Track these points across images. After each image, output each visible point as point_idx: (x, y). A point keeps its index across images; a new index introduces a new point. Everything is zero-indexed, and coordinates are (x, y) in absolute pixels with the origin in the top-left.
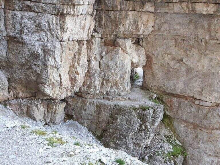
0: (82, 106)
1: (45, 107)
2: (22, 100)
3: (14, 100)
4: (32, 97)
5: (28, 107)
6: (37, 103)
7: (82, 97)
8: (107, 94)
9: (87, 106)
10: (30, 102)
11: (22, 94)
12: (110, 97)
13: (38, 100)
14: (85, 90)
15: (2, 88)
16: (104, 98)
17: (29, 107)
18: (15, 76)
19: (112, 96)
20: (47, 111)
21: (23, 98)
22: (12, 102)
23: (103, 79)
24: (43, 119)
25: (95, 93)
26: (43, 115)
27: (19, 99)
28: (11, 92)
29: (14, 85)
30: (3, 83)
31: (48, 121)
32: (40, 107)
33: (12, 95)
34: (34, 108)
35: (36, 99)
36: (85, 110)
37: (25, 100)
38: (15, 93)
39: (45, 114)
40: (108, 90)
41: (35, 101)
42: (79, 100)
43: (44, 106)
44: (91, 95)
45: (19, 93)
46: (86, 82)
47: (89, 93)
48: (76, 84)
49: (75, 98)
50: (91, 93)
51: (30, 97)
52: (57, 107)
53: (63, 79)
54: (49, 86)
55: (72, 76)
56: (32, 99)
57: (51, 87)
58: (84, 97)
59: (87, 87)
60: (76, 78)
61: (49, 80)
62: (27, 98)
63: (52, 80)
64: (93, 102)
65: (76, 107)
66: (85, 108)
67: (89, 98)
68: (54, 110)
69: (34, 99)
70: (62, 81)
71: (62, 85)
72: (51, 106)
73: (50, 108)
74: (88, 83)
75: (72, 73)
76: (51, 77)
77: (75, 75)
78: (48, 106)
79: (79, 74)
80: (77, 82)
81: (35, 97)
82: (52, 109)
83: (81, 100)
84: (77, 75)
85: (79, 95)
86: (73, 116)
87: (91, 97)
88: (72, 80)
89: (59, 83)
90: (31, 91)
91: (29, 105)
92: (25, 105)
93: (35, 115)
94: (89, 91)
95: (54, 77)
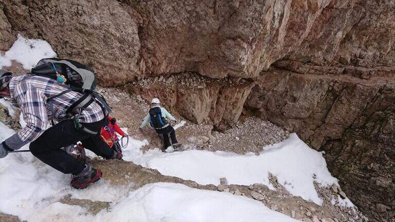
0: (289, 90)
1: (214, 96)
2: (164, 80)
3: (149, 80)
4: (185, 72)
5: (179, 96)
6: (199, 87)
7: (294, 72)
8: (355, 62)
9: (304, 90)
10: (183, 83)
11: (167, 67)
12: (364, 70)
13: (200, 80)
14: (303, 53)
15: (128, 51)
16: (345, 72)
17: (182, 95)
18: (156, 20)
19: (366, 67)
20: (216, 103)
21: (166, 76)
22: (145, 84)
23: (355, 26)
24: (209, 119)
25: (325, 60)
26: (209, 110)
27: (159, 77)
28: (142, 63)
29: (152, 45)
30: (130, 39)
31: (217, 122)
32: (205, 95)
33: (144, 69)
34: (194, 97)
35: (194, 78)
36: (295, 99)
37: (171, 80)
38: (150, 64)
39: (212, 108)
40: (357, 52)
41: (193, 81)
42: (285, 76)
43: (212, 93)
44: (316, 64)
45: (159, 63)
47: (309, 62)
48: (300, 38)
49: (274, 73)
50: (316, 62)
51: (181, 73)
52: (240, 95)
53: (282, 27)
54: (250, 44)
55: (297, 17)
56: (185, 77)
57: (254, 47)
58: (298, 71)
59: (310, 46)
60: (306, 22)
61: (260, 27)
62: (175, 74)
63: (268, 27)
64: (319, 82)
65: (270, 93)
66: (295, 95)
67: (308, 73)
68: (233, 100)
69: (191, 77)
70: (280, 30)
71: (277, 40)
72: (228, 92)
73: (225, 97)
74: (319, 36)
75: (299, 10)
76: (268, 18)
77: (305, 14)
78: (220, 93)
79: (314, 12)
80: (302, 34)
81: (193, 73)
82: (231, 98)
83: (288, 77)
84: (310, 15)
85: (281, 67)
86: (259, 109)
87: (313, 71)
88: (292, 29)
89: (273, 36)
90: (188, 59)
91: (182, 90)
92: (173, 92)
93: (196, 113)
94: (311, 56)
95: (274, 17)
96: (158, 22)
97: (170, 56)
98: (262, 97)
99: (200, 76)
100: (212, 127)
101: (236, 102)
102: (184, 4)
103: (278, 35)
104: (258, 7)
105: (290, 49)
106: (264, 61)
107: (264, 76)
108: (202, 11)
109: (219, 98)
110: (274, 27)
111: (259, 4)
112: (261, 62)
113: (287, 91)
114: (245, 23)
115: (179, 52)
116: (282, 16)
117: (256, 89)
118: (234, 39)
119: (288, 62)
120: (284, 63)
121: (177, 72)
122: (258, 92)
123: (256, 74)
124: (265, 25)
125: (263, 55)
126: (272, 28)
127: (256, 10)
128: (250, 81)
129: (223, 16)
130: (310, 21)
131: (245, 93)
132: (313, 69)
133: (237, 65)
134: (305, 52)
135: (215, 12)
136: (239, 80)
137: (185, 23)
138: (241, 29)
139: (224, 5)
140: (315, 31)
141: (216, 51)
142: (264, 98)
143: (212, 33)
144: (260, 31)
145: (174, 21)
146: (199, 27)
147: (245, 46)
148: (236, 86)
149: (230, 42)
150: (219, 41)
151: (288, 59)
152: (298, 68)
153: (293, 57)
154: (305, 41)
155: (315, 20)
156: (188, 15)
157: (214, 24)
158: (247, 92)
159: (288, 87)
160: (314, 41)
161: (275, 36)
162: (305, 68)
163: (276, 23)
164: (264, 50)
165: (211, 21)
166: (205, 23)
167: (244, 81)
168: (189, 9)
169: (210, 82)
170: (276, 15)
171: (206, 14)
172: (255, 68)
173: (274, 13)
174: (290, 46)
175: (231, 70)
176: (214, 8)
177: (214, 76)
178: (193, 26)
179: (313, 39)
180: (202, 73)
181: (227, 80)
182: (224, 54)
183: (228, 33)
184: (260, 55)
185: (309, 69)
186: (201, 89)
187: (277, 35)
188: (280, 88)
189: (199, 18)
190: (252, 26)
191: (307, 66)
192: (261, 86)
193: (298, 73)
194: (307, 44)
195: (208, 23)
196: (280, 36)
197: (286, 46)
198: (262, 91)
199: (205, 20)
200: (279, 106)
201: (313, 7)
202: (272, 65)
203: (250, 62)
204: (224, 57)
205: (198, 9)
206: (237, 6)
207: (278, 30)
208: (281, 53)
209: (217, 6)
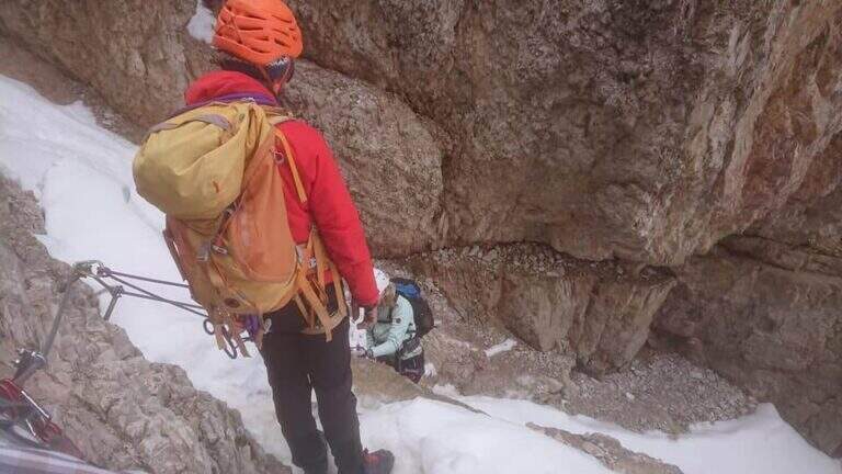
0: (758, 303)
1: (580, 294)
2: (480, 255)
3: (451, 252)
4: (524, 242)
5: (507, 287)
6: (549, 274)
7: (771, 263)
9: (792, 306)
10: (517, 263)
11: (487, 230)
13: (552, 260)
14: (790, 226)
15: (419, 197)
17: (514, 286)
18: (476, 144)
20: (587, 312)
21: (486, 247)
22: (444, 258)
24: (567, 343)
26: (568, 324)
27: (472, 248)
28: (443, 220)
29: (464, 188)
30: (427, 176)
31: (585, 352)
32: (562, 291)
33: (445, 230)
34: (537, 293)
35: (541, 256)
36: (771, 326)
37: (493, 254)
38: (457, 222)
39: (576, 321)
41: (538, 260)
42: (749, 272)
43: (578, 288)
44: (821, 252)
45: (474, 222)
46: (813, 185)
47: (807, 245)
48: (776, 192)
49: (725, 262)
50: (822, 246)
51: (514, 243)
52: (640, 301)
53: (732, 166)
54: (659, 196)
55: (770, 150)
56: (522, 252)
57: (668, 203)
58: (779, 262)
59: (805, 213)
60: (789, 162)
61: (678, 166)
62: (502, 244)
63: (697, 165)
64: (830, 291)
65: (715, 306)
66: (772, 316)
67: (804, 269)
68: (623, 310)
69: (533, 253)
70: (728, 173)
71: (721, 193)
72: (613, 291)
73: (606, 301)
74: (828, 192)
75: (774, 135)
76: (696, 148)
77: (788, 144)
78: (595, 291)
79: (808, 142)
80: (782, 184)
81: (539, 245)
82: (619, 305)
83: (755, 274)
84: (799, 147)
85: (736, 250)
86: (688, 338)
87: (815, 266)
88: (758, 172)
89: (712, 183)
90: (531, 218)
91: (513, 277)
92: (496, 278)
93: (538, 326)
94: (811, 233)
95: (709, 149)
96: (479, 147)
97: (496, 210)
98: (696, 314)
99: (555, 253)
100: (573, 363)
101: (631, 315)
102: (529, 118)
103: (723, 182)
104: (675, 128)
105: (756, 215)
106: (696, 234)
107: (700, 267)
108: (561, 131)
109: (592, 302)
110: (711, 165)
111: (676, 121)
112: (689, 236)
113: (754, 306)
114: (646, 156)
115: (514, 203)
116: (730, 145)
117: (680, 292)
118: (624, 185)
119: (754, 242)
120: (750, 244)
121: (506, 240)
122: (686, 299)
123: (677, 260)
124: (689, 161)
125: (692, 221)
126: (707, 170)
127: (669, 133)
128: (665, 273)
129: (602, 142)
130: (801, 161)
131: (652, 297)
132: (815, 261)
133: (628, 235)
134: (796, 222)
135: (586, 134)
136: (640, 267)
137: (527, 151)
138: (638, 167)
139: (605, 123)
140: (817, 180)
141: (586, 206)
142: (700, 316)
143: (581, 172)
144: (679, 172)
145: (508, 147)
146: (554, 159)
147: (648, 199)
148: (631, 280)
149: (616, 190)
150: (595, 187)
151: (755, 236)
152: (779, 257)
153: (767, 231)
154: (792, 200)
155: (815, 158)
156: (535, 138)
157: (585, 156)
158: (658, 296)
159: (755, 295)
160: (814, 201)
161: (716, 183)
162: (796, 258)
163: (717, 160)
164: (692, 211)
165: (579, 150)
166: (567, 152)
167: (651, 272)
168: (538, 126)
169: (575, 267)
170: (715, 144)
171: (569, 138)
172: (675, 246)
173: (710, 141)
174: (757, 207)
175: (618, 244)
176: (586, 127)
177: (581, 255)
178: (543, 157)
179: (812, 197)
180: (558, 247)
181: (611, 265)
182: (603, 212)
183: (612, 172)
184: (683, 220)
185: (806, 262)
186: (552, 280)
187: (720, 182)
188: (739, 295)
189: (555, 142)
190: (660, 161)
191: (799, 253)
192: (692, 287)
193: (778, 266)
194: (798, 207)
195: (572, 152)
196: (727, 185)
197: (748, 207)
198: (694, 299)
199: (567, 147)
200: (735, 336)
201: (805, 130)
202: (719, 244)
203: (660, 232)
204: (604, 218)
205: (553, 129)
206: (632, 124)
207: (722, 173)
208: (737, 220)
209: (591, 123)
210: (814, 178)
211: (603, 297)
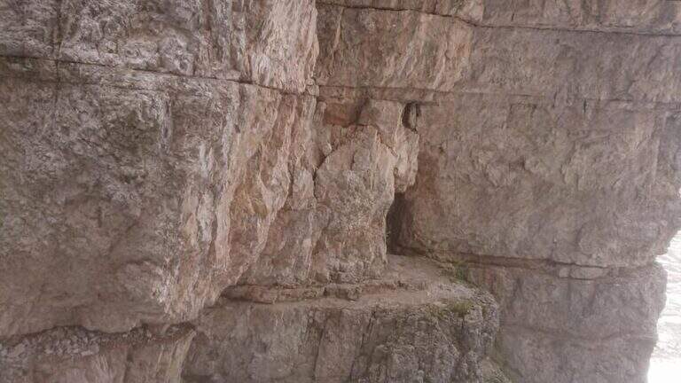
0: (254, 333)
1: (116, 365)
4: (55, 328)
5: (40, 379)
6: (84, 354)
7: (257, 302)
8: (336, 278)
9: (275, 329)
10: (49, 352)
12: (348, 287)
13: (86, 340)
14: (264, 273)
16: (326, 294)
17: (47, 376)
19: (350, 282)
20: (124, 380)
21: (10, 343)
23: (325, 230)
25: (297, 279)
32: (98, 368)
34: (73, 375)
35: (75, 338)
36: (265, 348)
37: (21, 348)
40: (337, 263)
41: (72, 344)
42: (244, 312)
43: (114, 360)
44: (286, 287)
46: (273, 244)
47: (276, 284)
48: (251, 252)
49: (227, 308)
50: (285, 283)
51: (44, 331)
52: (168, 357)
53: (219, 238)
54: (169, 268)
55: (242, 225)
56: (54, 339)
57: (177, 272)
58: (262, 300)
59: (273, 262)
60: (255, 230)
61: (179, 243)
62: (30, 336)
63: (193, 241)
64: (294, 313)
65: (226, 343)
66: (264, 340)
67: (278, 301)
68: (156, 368)
69: (66, 337)
70: (217, 243)
71: (215, 259)
72: (144, 355)
73: (140, 365)
74: (281, 248)
75: (243, 215)
76: (190, 229)
77: (253, 220)
78: (130, 358)
79: (264, 217)
80: (254, 246)
81: (70, 327)
82: (152, 366)
83: (248, 312)
84: (259, 221)
85: (235, 297)
86: (211, 376)
87: (284, 298)
88: (237, 240)
89: (206, 253)
90: (55, 304)
91: (46, 367)
92: (25, 373)
94: (277, 276)
95: (200, 228)
97: (19, 302)
98: (213, 354)
99: (87, 332)
101: (163, 371)
102: (43, 213)
103: (215, 251)
104: (171, 215)
105: (241, 269)
106: (203, 292)
107: (212, 316)
108: (77, 223)
109: (128, 369)
110: (203, 240)
111: (172, 210)
112: (198, 294)
113: (251, 336)
114: (153, 238)
115: (39, 293)
116: (214, 224)
117: (201, 339)
118: (139, 263)
119: (245, 288)
120: (241, 291)
121: (36, 331)
122: (205, 344)
123: (192, 316)
124: (187, 239)
125: (197, 283)
126: (201, 243)
127: (168, 220)
128: (187, 326)
129: (115, 230)
130: (263, 230)
131: (178, 351)
132: (283, 294)
133: (150, 304)
134: (267, 270)
135: (100, 224)
136: (165, 329)
137: (46, 242)
138: (148, 247)
139: (115, 214)
140: (275, 240)
141: (110, 285)
142: (217, 354)
143: (100, 256)
144: (180, 248)
145: (25, 241)
146: (73, 248)
147: (161, 272)
148: (159, 340)
149: (133, 267)
150: (115, 268)
151: (244, 284)
152: (261, 296)
153: (251, 279)
154: (263, 255)
155: (271, 226)
156: (52, 231)
157: (103, 244)
158: (182, 348)
159: (251, 328)
160: (276, 254)
161: (209, 252)
162: (272, 295)
163: (207, 236)
164: (197, 275)
165: (95, 238)
166: (84, 240)
167: (175, 329)
168: (54, 221)
169: (108, 341)
170: (203, 225)
171: (85, 228)
172: (189, 304)
173: (199, 223)
174: (240, 264)
175: (143, 313)
176: (99, 218)
177: (112, 330)
178: (63, 247)
179: (273, 252)
180: (89, 326)
181: (141, 332)
182: (125, 288)
183: (128, 254)
184: (191, 283)
185: (278, 296)
186: (87, 358)
187: (212, 250)
188: (241, 332)
189: (71, 233)
190: (165, 241)
191: (274, 291)
192: (208, 333)
193: (262, 303)
194: (268, 260)
195: (89, 241)
196: (217, 252)
197: (236, 265)
198: (211, 343)
199: (84, 237)
200: (243, 363)
201: (261, 210)
202: (223, 295)
203: (174, 296)
204: (126, 293)
205: (69, 222)
206: (138, 214)
207: (212, 244)
208: (230, 275)
209: (103, 215)
210: (272, 238)
211: (137, 363)
